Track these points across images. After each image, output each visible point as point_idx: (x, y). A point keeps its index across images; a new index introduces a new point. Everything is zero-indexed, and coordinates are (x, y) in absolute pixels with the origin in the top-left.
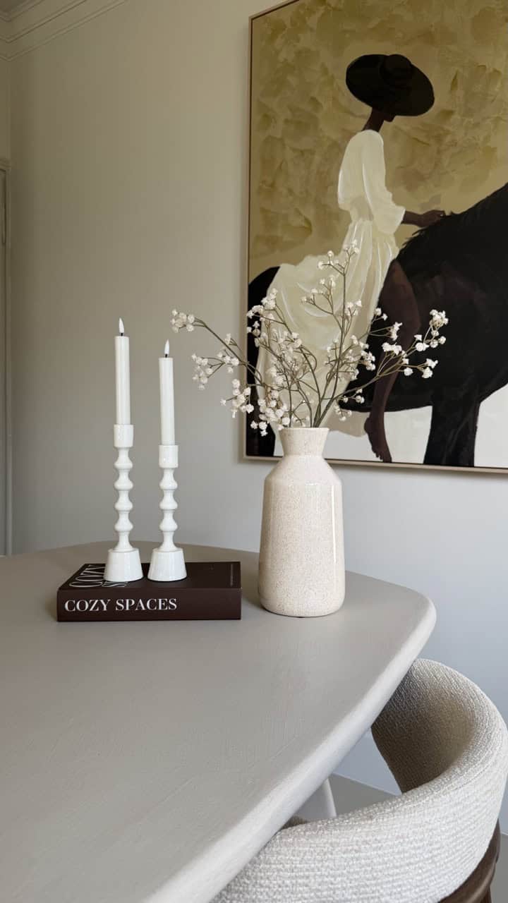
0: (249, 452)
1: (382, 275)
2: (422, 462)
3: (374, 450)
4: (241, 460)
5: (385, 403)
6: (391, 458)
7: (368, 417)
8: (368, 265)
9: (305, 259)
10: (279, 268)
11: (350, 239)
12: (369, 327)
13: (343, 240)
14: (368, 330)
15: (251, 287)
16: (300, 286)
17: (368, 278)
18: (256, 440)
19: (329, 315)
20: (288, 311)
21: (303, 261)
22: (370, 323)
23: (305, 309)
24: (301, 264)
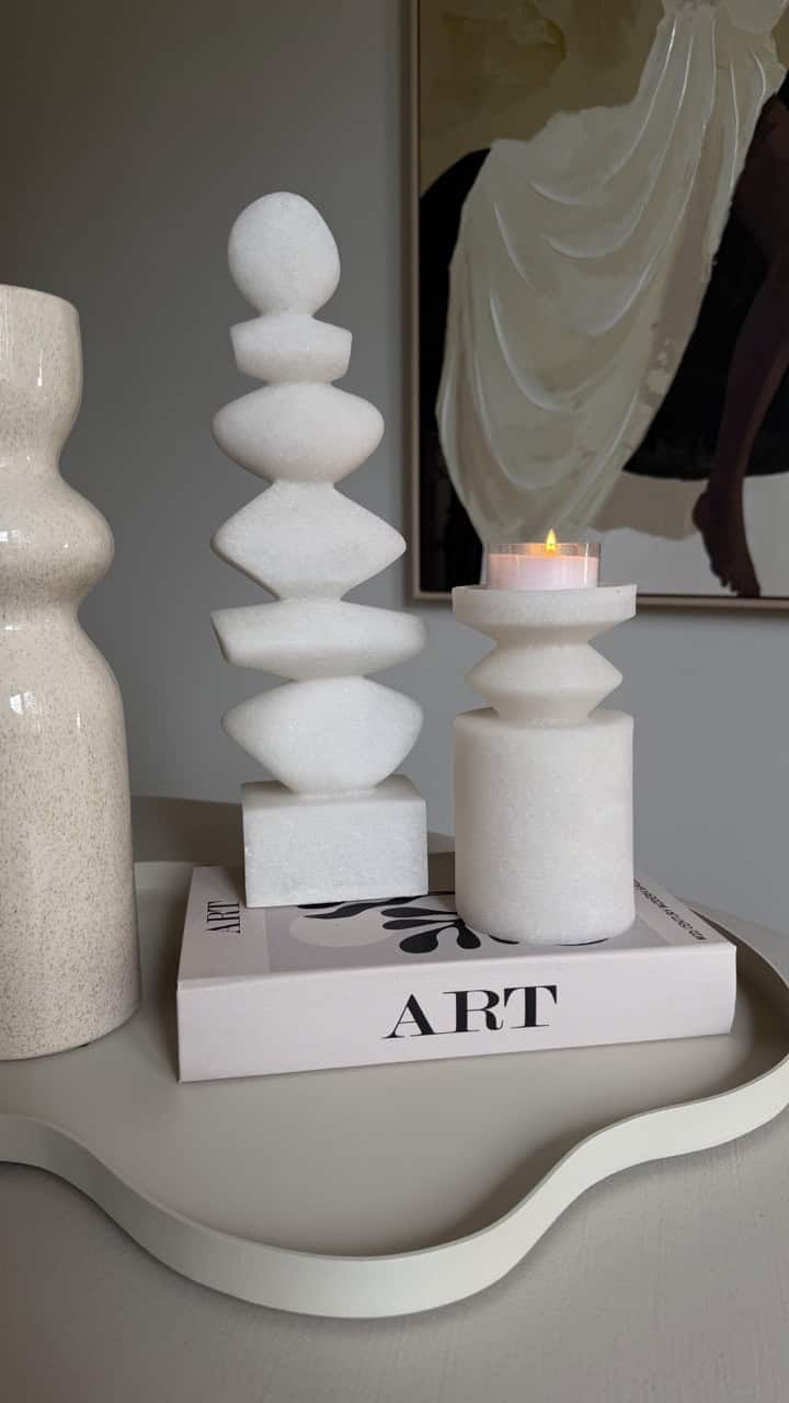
1: (742, 140)
5: (745, 456)
6: (757, 586)
7: (703, 490)
8: (707, 119)
9: (550, 123)
10: (486, 152)
11: (661, 59)
12: (710, 270)
13: (644, 61)
14: (704, 278)
15: (423, 202)
16: (539, 188)
17: (706, 151)
18: (441, 557)
19: (609, 251)
20: (511, 252)
21: (546, 129)
22: (708, 262)
23: (552, 243)
24: (541, 137)
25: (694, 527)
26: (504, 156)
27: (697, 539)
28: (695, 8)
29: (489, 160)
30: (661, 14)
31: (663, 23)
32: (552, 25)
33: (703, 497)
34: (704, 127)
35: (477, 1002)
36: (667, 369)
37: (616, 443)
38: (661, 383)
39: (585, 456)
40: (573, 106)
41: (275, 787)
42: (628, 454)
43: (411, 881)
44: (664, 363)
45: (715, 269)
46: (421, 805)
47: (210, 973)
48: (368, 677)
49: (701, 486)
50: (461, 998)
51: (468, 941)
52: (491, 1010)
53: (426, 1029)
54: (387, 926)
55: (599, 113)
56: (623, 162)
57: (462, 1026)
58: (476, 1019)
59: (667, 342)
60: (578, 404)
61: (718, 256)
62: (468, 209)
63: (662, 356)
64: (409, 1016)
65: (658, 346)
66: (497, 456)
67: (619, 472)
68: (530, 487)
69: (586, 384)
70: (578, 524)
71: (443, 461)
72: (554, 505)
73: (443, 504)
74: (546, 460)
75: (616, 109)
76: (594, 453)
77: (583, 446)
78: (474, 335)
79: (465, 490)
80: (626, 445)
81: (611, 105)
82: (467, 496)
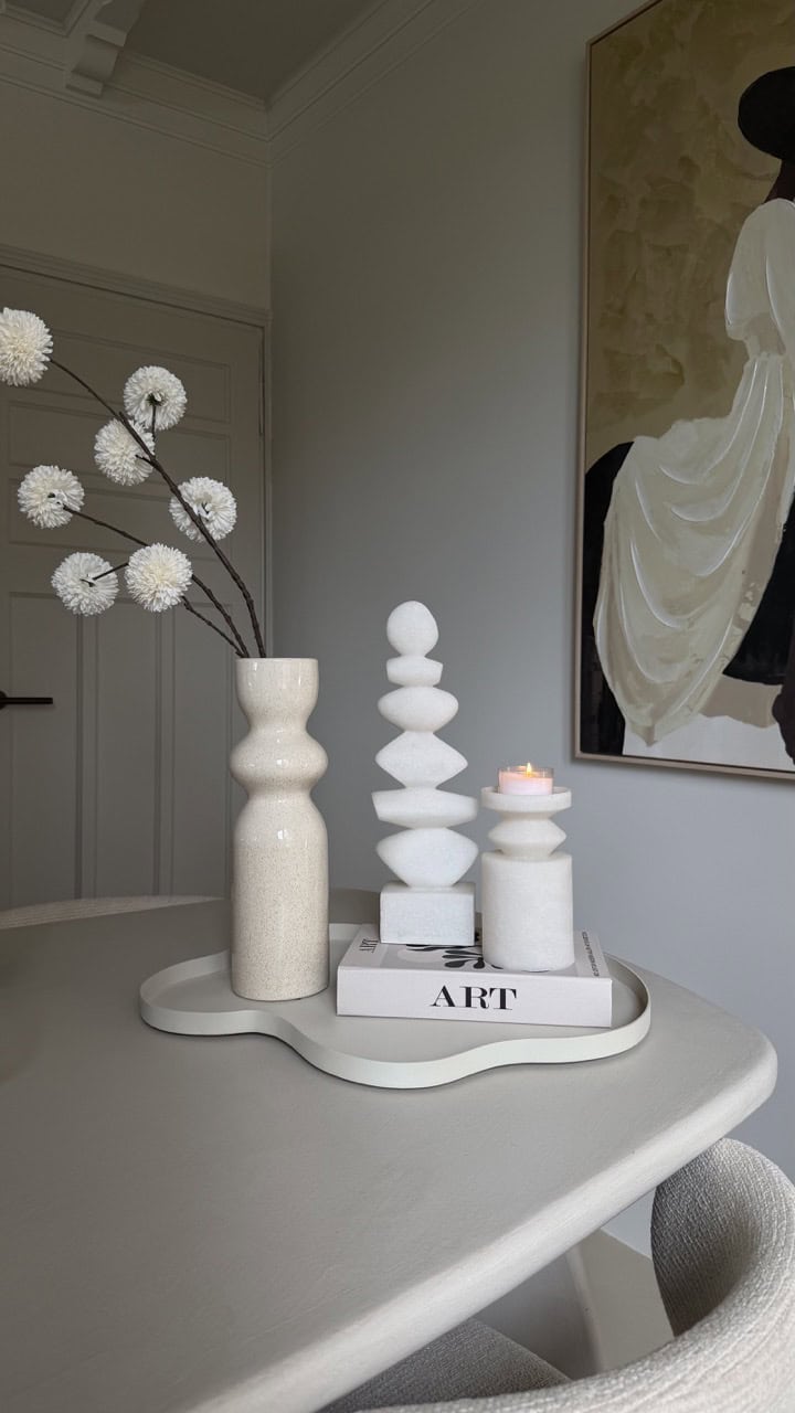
0: (585, 747)
3: (789, 750)
7: (779, 692)
8: (777, 429)
9: (674, 427)
10: (631, 443)
11: (746, 389)
12: (781, 536)
13: (735, 390)
14: (778, 541)
15: (588, 477)
16: (665, 471)
17: (777, 452)
18: (595, 727)
19: (712, 518)
20: (646, 515)
21: (670, 431)
22: (780, 529)
23: (674, 510)
24: (667, 436)
25: (773, 719)
26: (642, 447)
27: (777, 726)
28: (768, 355)
29: (632, 448)
30: (748, 359)
31: (748, 365)
32: (676, 363)
33: (779, 697)
34: (776, 437)
35: (476, 993)
36: (751, 602)
37: (716, 656)
38: (749, 613)
39: (697, 661)
40: (690, 418)
41: (400, 883)
42: (727, 662)
43: (465, 939)
44: (751, 599)
45: (784, 533)
46: (471, 898)
47: (353, 965)
48: (451, 828)
49: (777, 689)
50: (468, 990)
51: (480, 965)
52: (484, 998)
53: (451, 1004)
54: (444, 957)
55: (705, 420)
56: (721, 458)
57: (468, 1004)
58: (475, 1002)
59: (752, 585)
60: (691, 624)
61: (787, 526)
62: (617, 483)
63: (749, 595)
64: (442, 996)
65: (746, 587)
66: (635, 657)
67: (720, 675)
68: (658, 681)
69: (697, 610)
70: (691, 710)
71: (598, 657)
72: (675, 696)
73: (597, 689)
74: (669, 662)
75: (718, 420)
76: (702, 660)
77: (695, 655)
78: (619, 571)
79: (613, 680)
80: (725, 656)
81: (714, 417)
82: (614, 685)
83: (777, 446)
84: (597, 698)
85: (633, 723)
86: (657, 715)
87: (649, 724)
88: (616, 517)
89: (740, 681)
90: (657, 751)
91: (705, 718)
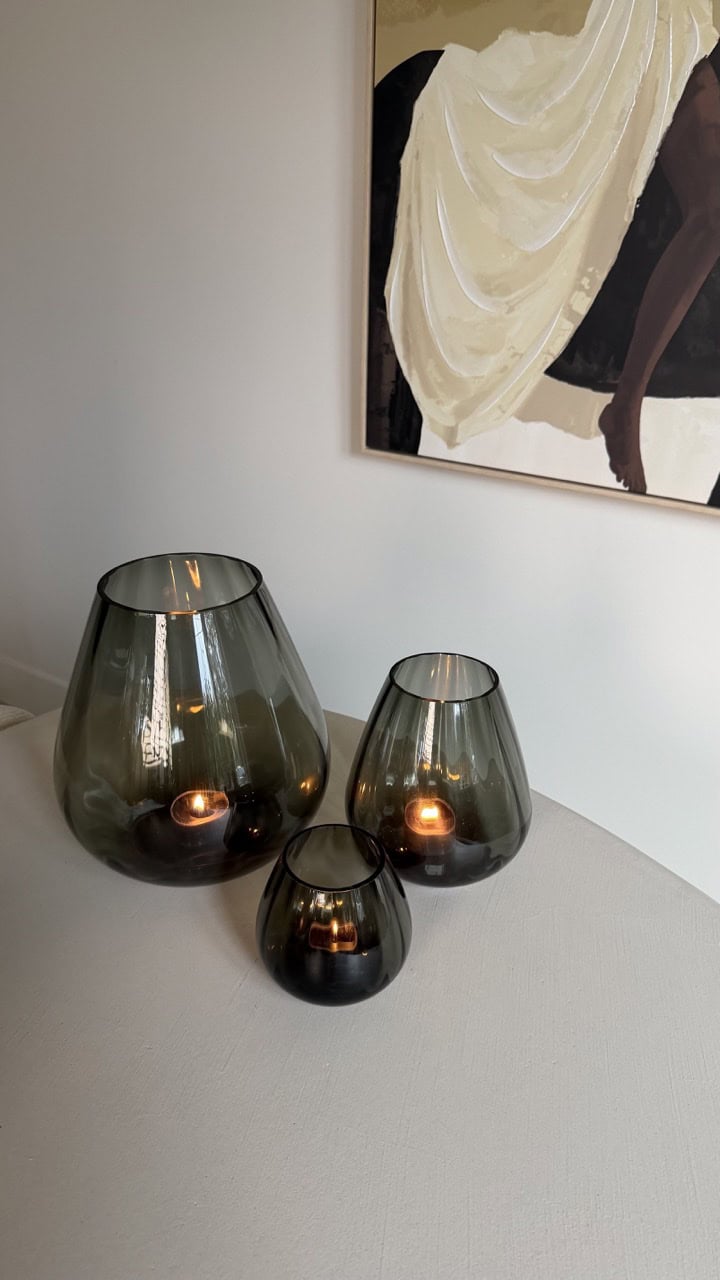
0: (373, 442)
1: (673, 95)
2: (706, 501)
3: (614, 467)
4: (354, 451)
5: (646, 379)
6: (644, 486)
7: (609, 401)
8: (644, 68)
12: (633, 212)
14: (628, 219)
15: (377, 94)
16: (486, 101)
17: (639, 99)
18: (386, 422)
19: (547, 175)
20: (457, 157)
21: (496, 43)
22: (632, 204)
23: (494, 156)
24: (490, 47)
25: (599, 431)
26: (455, 61)
29: (443, 60)
34: (641, 77)
37: (540, 349)
66: (438, 341)
67: (543, 375)
68: (465, 374)
69: (519, 292)
70: (504, 412)
71: (391, 338)
72: (482, 396)
73: (389, 376)
74: (479, 353)
75: (563, 38)
76: (522, 355)
77: (513, 348)
78: (420, 227)
79: (409, 368)
80: (549, 353)
81: (558, 33)
82: (410, 374)
83: (641, 88)
84: (387, 389)
85: (431, 420)
86: (462, 413)
87: (451, 423)
88: (418, 154)
89: (564, 385)
90: (459, 454)
91: (520, 423)
